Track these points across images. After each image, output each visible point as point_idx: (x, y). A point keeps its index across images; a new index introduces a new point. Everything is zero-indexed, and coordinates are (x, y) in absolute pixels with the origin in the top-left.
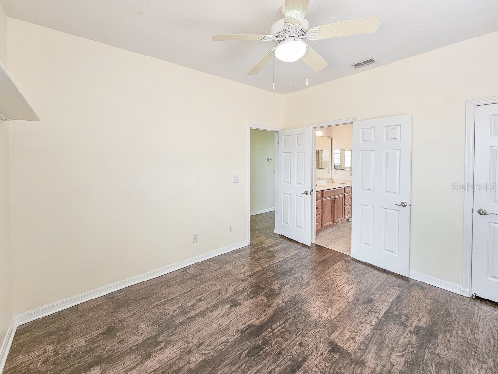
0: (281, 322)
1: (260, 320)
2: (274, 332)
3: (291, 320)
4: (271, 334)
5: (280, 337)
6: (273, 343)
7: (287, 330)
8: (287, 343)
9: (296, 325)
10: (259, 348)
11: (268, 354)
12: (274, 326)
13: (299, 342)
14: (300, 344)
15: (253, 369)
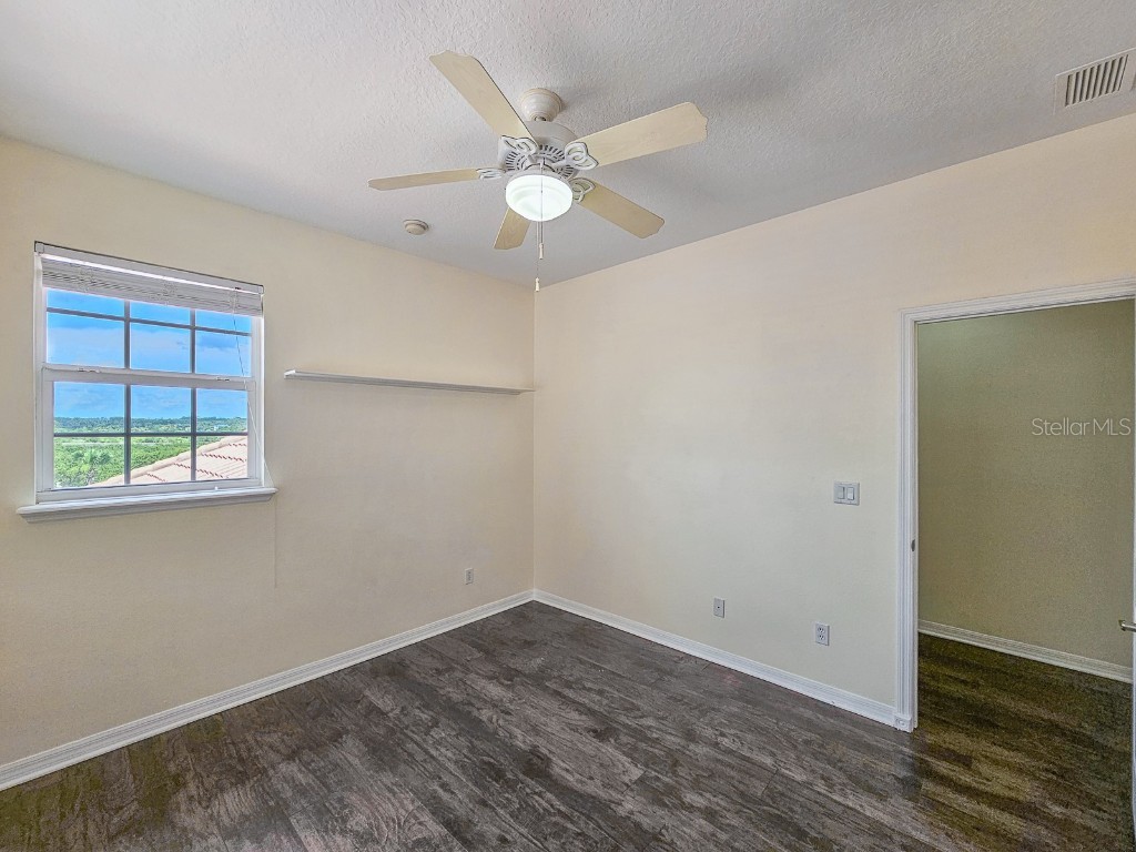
0: (562, 808)
1: (564, 773)
2: (536, 797)
3: (569, 826)
4: (528, 790)
5: (521, 806)
6: (506, 795)
7: (540, 818)
8: (508, 816)
9: (556, 835)
10: (499, 775)
11: (485, 789)
12: (549, 795)
13: (508, 837)
14: (503, 840)
15: (460, 771)
